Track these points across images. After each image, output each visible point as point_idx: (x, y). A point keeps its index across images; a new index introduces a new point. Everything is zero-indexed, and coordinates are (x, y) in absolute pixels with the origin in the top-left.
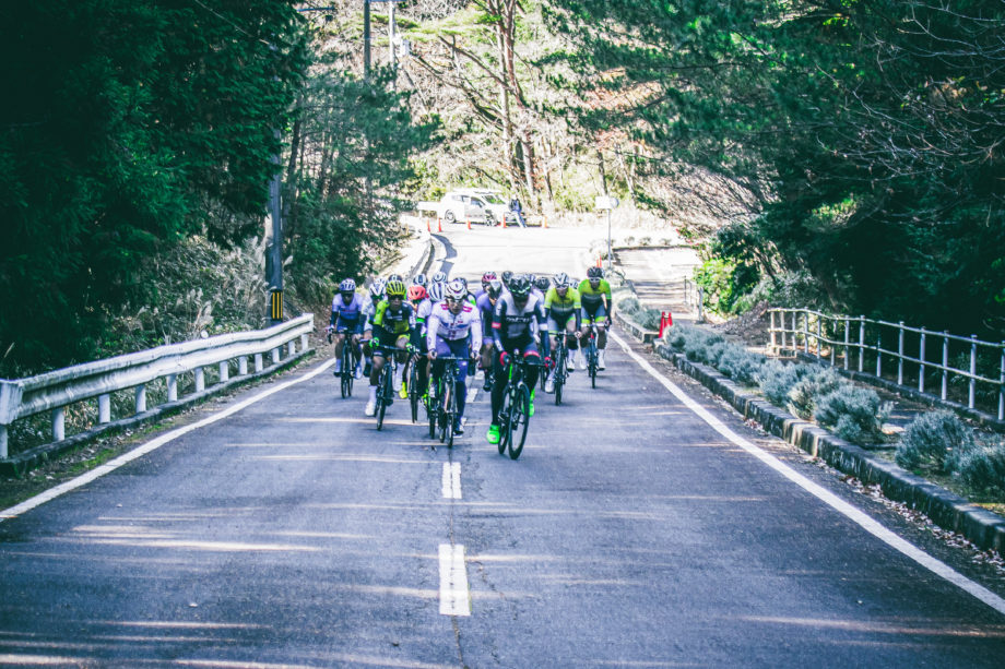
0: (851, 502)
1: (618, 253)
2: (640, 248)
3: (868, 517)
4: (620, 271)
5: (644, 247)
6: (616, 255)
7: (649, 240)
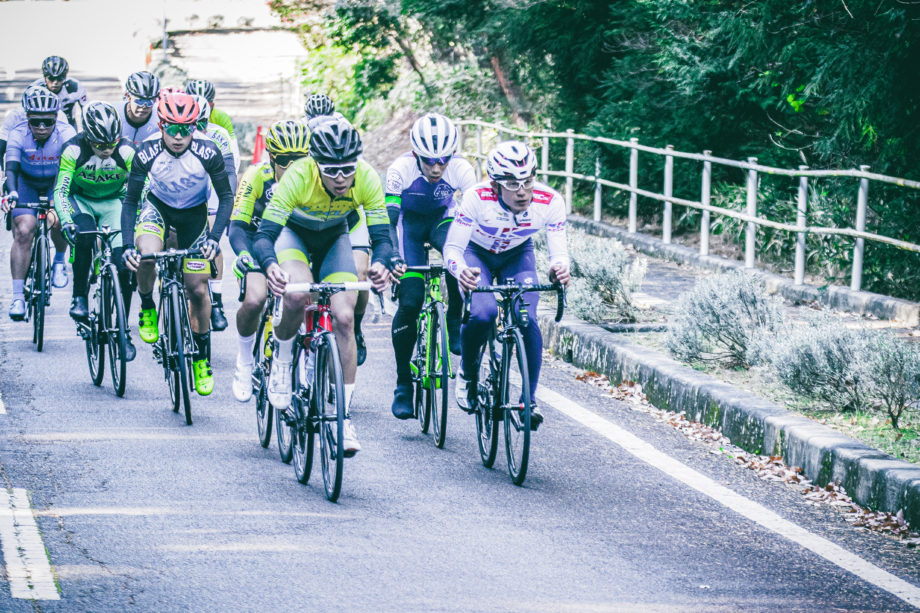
0: (601, 412)
1: (176, 39)
2: (208, 31)
3: (632, 436)
4: (181, 66)
5: (214, 30)
6: (173, 42)
7: (221, 18)
